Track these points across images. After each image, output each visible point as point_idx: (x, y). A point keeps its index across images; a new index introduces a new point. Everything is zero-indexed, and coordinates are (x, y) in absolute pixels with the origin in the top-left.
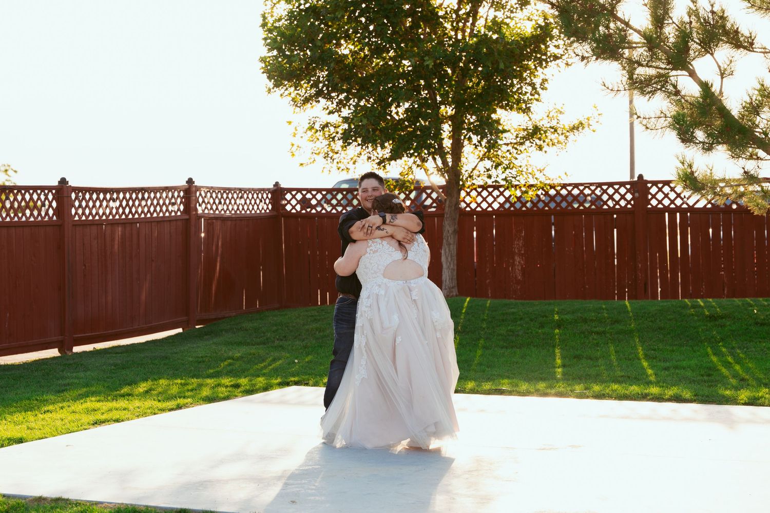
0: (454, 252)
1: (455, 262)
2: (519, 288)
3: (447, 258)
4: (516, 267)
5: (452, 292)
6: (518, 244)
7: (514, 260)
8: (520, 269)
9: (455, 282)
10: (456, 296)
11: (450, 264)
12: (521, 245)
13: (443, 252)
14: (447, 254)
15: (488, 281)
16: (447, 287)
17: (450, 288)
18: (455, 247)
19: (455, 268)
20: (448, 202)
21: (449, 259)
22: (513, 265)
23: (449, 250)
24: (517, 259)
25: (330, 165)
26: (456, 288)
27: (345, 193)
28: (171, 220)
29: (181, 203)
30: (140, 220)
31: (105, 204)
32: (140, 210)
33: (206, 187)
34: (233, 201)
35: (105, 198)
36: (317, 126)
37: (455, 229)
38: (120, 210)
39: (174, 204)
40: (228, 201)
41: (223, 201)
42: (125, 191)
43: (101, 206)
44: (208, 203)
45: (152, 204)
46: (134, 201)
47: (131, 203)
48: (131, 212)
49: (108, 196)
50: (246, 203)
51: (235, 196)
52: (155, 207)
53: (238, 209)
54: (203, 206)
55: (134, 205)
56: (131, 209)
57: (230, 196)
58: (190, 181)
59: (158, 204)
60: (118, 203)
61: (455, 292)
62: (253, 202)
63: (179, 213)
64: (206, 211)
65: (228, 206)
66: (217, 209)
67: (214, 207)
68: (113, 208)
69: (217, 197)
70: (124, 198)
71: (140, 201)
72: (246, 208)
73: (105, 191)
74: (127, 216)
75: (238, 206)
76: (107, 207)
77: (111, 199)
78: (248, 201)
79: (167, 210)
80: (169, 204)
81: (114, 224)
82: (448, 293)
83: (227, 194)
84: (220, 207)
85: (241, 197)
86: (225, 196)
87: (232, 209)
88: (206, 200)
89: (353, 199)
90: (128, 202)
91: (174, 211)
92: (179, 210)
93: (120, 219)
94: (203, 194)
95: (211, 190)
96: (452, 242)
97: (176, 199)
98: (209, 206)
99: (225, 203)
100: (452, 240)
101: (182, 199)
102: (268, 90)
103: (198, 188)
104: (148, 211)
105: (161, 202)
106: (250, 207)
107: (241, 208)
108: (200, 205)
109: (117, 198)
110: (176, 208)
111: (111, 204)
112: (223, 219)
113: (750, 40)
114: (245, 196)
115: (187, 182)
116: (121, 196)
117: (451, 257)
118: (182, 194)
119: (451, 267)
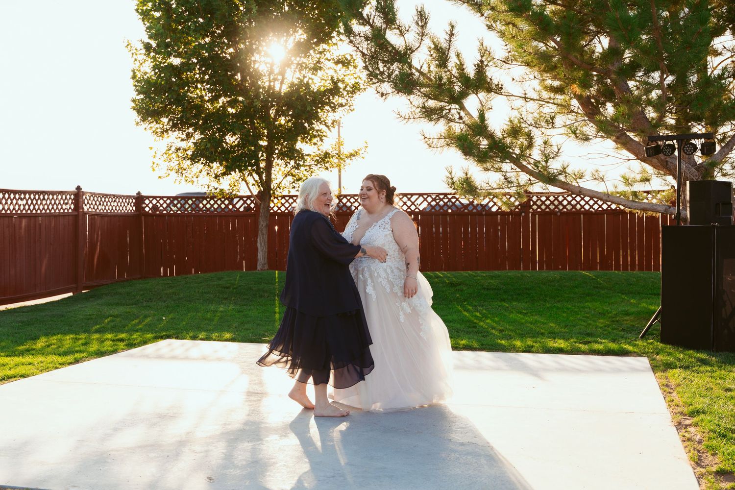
0: (266, 240)
1: (267, 246)
3: (261, 244)
5: (264, 267)
9: (266, 260)
10: (267, 269)
11: (263, 248)
13: (258, 239)
14: (261, 241)
16: (261, 264)
17: (263, 264)
19: (267, 250)
20: (262, 205)
21: (263, 245)
23: (263, 238)
25: (180, 177)
26: (267, 264)
27: (186, 200)
28: (64, 215)
29: (72, 203)
30: (41, 215)
31: (14, 201)
32: (41, 207)
33: (91, 193)
34: (109, 204)
35: (15, 198)
36: (173, 149)
37: (267, 225)
38: (27, 207)
39: (67, 204)
40: (105, 204)
41: (101, 203)
42: (30, 192)
43: (11, 203)
44: (92, 204)
45: (50, 203)
46: (37, 201)
47: (34, 202)
48: (34, 208)
49: (17, 196)
50: (117, 205)
51: (110, 200)
52: (53, 206)
53: (112, 209)
54: (88, 206)
55: (36, 203)
56: (34, 206)
57: (107, 200)
58: (79, 188)
59: (55, 203)
60: (24, 202)
61: (266, 267)
62: (123, 204)
63: (70, 211)
64: (90, 210)
65: (105, 207)
66: (98, 208)
67: (96, 207)
68: (21, 205)
69: (97, 200)
70: (30, 198)
71: (42, 201)
72: (118, 208)
73: (15, 192)
74: (31, 211)
75: (112, 207)
76: (16, 204)
77: (19, 198)
78: (119, 204)
79: (62, 208)
80: (63, 203)
81: (21, 216)
82: (262, 268)
83: (105, 198)
84: (100, 207)
85: (115, 201)
86: (103, 199)
87: (109, 209)
88: (90, 202)
89: (192, 204)
90: (32, 201)
91: (67, 209)
92: (70, 208)
93: (26, 213)
94: (88, 198)
95: (93, 194)
96: (265, 233)
97: (68, 201)
98: (92, 206)
99: (103, 205)
100: (265, 231)
101: (72, 200)
102: (138, 123)
103: (84, 193)
104: (48, 208)
105: (57, 202)
106: (121, 208)
107: (114, 208)
108: (86, 205)
109: (25, 198)
110: (68, 207)
111: (20, 202)
112: (102, 216)
113: (500, 86)
114: (117, 200)
115: (76, 189)
116: (27, 196)
117: (264, 243)
118: (72, 197)
119: (264, 250)
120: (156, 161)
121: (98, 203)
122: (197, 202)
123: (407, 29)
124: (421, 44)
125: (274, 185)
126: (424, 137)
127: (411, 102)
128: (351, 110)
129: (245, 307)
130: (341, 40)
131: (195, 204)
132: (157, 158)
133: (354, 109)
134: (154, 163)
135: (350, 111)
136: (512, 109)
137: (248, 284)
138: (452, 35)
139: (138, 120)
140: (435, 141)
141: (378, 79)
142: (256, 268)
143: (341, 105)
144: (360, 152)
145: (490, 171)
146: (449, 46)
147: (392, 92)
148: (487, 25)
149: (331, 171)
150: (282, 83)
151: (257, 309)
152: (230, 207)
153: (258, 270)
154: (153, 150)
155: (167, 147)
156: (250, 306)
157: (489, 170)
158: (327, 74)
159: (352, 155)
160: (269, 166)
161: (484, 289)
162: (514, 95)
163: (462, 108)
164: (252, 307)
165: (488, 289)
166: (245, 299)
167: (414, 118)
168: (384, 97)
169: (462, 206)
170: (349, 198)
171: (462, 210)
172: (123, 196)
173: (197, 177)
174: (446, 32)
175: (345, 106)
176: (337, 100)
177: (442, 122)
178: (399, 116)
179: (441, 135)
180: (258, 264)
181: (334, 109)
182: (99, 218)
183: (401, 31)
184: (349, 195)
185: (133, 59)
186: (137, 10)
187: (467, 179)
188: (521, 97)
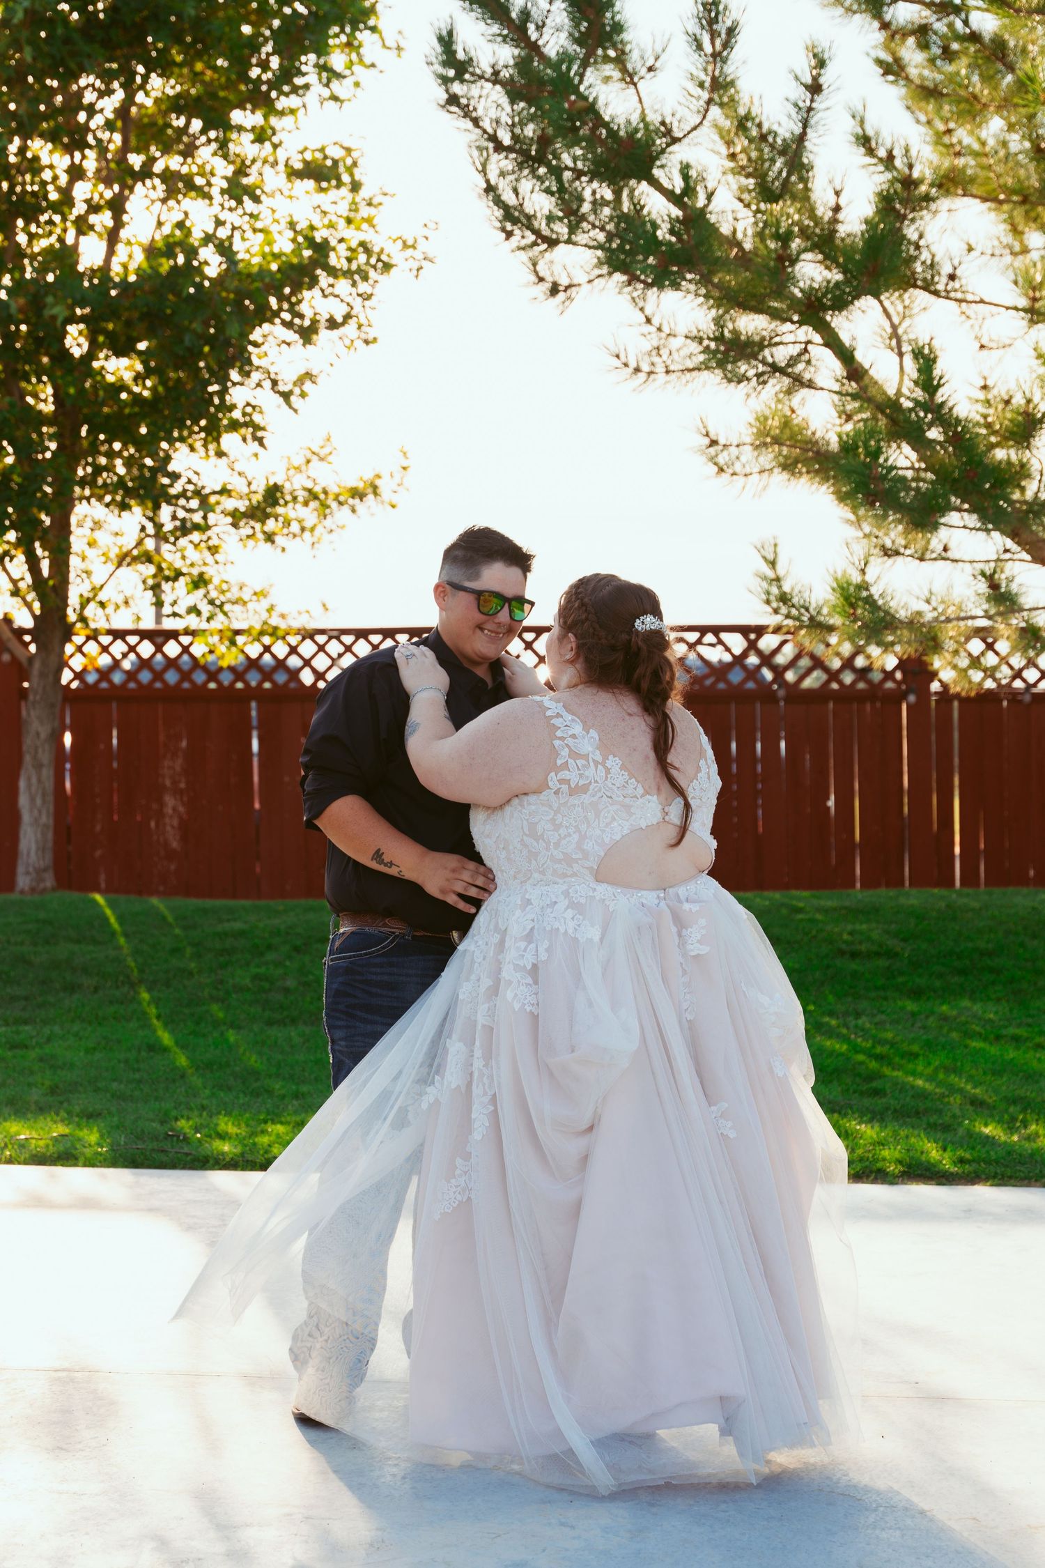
0: (50, 785)
1: (52, 808)
2: (173, 867)
3: (32, 800)
4: (167, 820)
5: (42, 880)
6: (172, 768)
7: (162, 804)
8: (175, 822)
9: (49, 856)
10: (54, 889)
11: (40, 812)
12: (178, 768)
13: (22, 784)
14: (33, 789)
15: (98, 853)
16: (31, 869)
17: (36, 871)
18: (52, 772)
19: (51, 822)
20: (38, 666)
21: (39, 801)
22: (160, 815)
23: (39, 781)
24: (170, 801)
26: (52, 871)
37: (52, 733)
61: (49, 881)
82: (34, 884)
96: (45, 762)
100: (46, 756)
113: (946, 269)
117: (44, 795)
119: (44, 819)
123: (650, 63)
124: (704, 117)
125: (75, 593)
126: (707, 441)
127: (648, 321)
128: (367, 342)
129: (27, 1028)
130: (335, 98)
133: (375, 339)
135: (359, 344)
136: (982, 347)
137: (8, 942)
138: (815, 88)
140: (748, 453)
141: (537, 233)
142: (10, 884)
143: (332, 324)
144: (384, 485)
145: (899, 559)
146: (805, 124)
147: (590, 281)
148: (879, 62)
149: (283, 550)
150: (113, 237)
151: (76, 1035)
153: (22, 892)
156: (45, 1022)
157: (897, 553)
158: (274, 211)
159: (358, 494)
160: (62, 529)
161: (842, 953)
162: (987, 300)
163: (832, 342)
164: (57, 1029)
165: (854, 955)
166: (13, 999)
167: (668, 372)
168: (561, 296)
169: (706, 670)
170: (321, 639)
171: (708, 682)
174: (797, 78)
175: (343, 324)
176: (313, 303)
177: (776, 384)
178: (617, 363)
179: (763, 432)
180: (20, 869)
181: (307, 334)
183: (624, 70)
184: (322, 632)
187: (864, 586)
188: (1016, 309)
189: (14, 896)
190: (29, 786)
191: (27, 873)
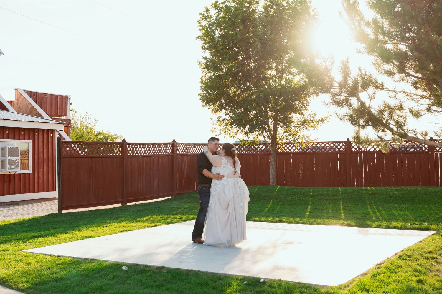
0: (274, 168)
1: (275, 172)
2: (301, 182)
3: (272, 171)
8: (301, 175)
9: (275, 180)
10: (275, 185)
12: (302, 166)
13: (270, 168)
15: (289, 180)
17: (273, 182)
18: (275, 166)
19: (275, 174)
20: (272, 149)
21: (273, 171)
22: (299, 173)
23: (272, 167)
24: (300, 171)
25: (227, 135)
28: (166, 156)
29: (170, 149)
30: (154, 156)
31: (140, 149)
32: (154, 152)
33: (181, 143)
34: (191, 149)
35: (140, 147)
36: (221, 120)
37: (275, 159)
38: (146, 152)
39: (167, 149)
40: (189, 149)
41: (187, 148)
42: (148, 144)
43: (138, 150)
44: (181, 149)
45: (159, 149)
46: (151, 148)
47: (150, 149)
48: (150, 152)
49: (141, 146)
50: (196, 149)
51: (192, 146)
52: (160, 151)
53: (193, 151)
54: (179, 150)
55: (151, 150)
56: (150, 151)
57: (190, 146)
58: (174, 141)
59: (161, 149)
60: (145, 149)
61: (275, 183)
62: (199, 149)
63: (169, 153)
64: (180, 152)
65: (189, 150)
66: (185, 151)
67: (184, 151)
68: (143, 151)
69: (185, 147)
70: (148, 147)
71: (154, 148)
72: (196, 151)
73: (140, 144)
74: (149, 154)
75: (193, 150)
76: (141, 150)
77: (142, 147)
78: (197, 149)
79: (165, 152)
80: (166, 149)
81: (144, 157)
83: (189, 146)
84: (186, 151)
85: (195, 147)
86: (188, 146)
87: (191, 152)
88: (180, 148)
89: (238, 148)
90: (149, 148)
91: (168, 152)
92: (169, 152)
93: (146, 155)
94: (179, 146)
95: (183, 144)
96: (273, 164)
97: (168, 148)
98: (182, 150)
99: (188, 149)
101: (171, 147)
102: (203, 106)
103: (177, 144)
104: (157, 152)
105: (162, 149)
106: (198, 151)
107: (194, 151)
108: (178, 150)
109: (145, 147)
110: (168, 151)
111: (143, 149)
112: (187, 155)
114: (196, 147)
115: (173, 141)
116: (147, 146)
117: (273, 170)
118: (171, 146)
119: (274, 174)
120: (214, 126)
121: (185, 148)
122: (240, 147)
124: (332, 67)
125: (278, 137)
126: (336, 115)
131: (240, 148)
132: (215, 124)
134: (212, 128)
136: (390, 97)
139: (204, 104)
142: (269, 184)
149: (310, 130)
152: (258, 149)
153: (271, 185)
154: (213, 120)
155: (218, 119)
159: (320, 121)
160: (275, 127)
163: (358, 98)
169: (392, 148)
171: (393, 150)
172: (199, 144)
173: (236, 134)
178: (325, 103)
179: (347, 113)
180: (270, 182)
182: (186, 157)
185: (202, 71)
186: (202, 47)
189: (269, 186)
190: (271, 168)
191: (271, 182)
